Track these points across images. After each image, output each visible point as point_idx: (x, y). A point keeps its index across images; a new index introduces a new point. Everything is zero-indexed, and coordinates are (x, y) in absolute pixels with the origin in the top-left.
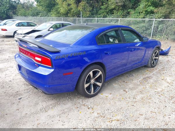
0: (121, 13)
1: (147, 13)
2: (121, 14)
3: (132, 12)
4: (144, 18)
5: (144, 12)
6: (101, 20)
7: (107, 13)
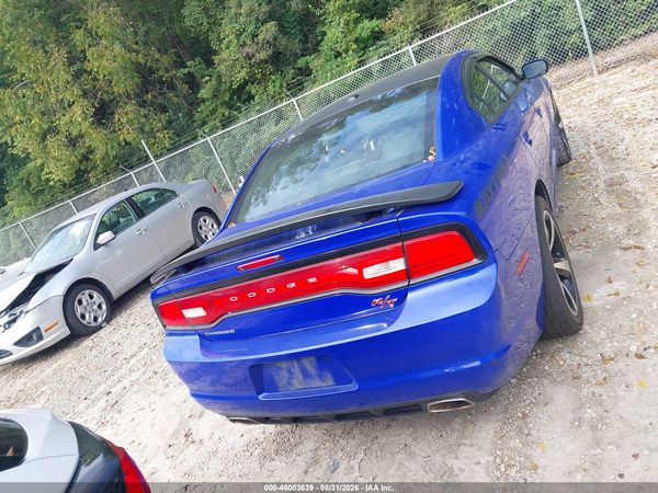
0: (278, 85)
1: (362, 45)
2: (281, 86)
3: (315, 62)
4: (361, 63)
5: (354, 46)
6: (223, 136)
7: (230, 107)
